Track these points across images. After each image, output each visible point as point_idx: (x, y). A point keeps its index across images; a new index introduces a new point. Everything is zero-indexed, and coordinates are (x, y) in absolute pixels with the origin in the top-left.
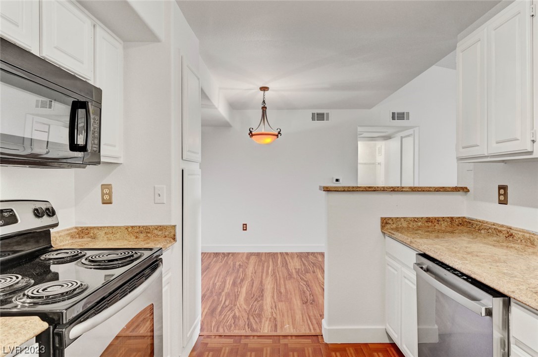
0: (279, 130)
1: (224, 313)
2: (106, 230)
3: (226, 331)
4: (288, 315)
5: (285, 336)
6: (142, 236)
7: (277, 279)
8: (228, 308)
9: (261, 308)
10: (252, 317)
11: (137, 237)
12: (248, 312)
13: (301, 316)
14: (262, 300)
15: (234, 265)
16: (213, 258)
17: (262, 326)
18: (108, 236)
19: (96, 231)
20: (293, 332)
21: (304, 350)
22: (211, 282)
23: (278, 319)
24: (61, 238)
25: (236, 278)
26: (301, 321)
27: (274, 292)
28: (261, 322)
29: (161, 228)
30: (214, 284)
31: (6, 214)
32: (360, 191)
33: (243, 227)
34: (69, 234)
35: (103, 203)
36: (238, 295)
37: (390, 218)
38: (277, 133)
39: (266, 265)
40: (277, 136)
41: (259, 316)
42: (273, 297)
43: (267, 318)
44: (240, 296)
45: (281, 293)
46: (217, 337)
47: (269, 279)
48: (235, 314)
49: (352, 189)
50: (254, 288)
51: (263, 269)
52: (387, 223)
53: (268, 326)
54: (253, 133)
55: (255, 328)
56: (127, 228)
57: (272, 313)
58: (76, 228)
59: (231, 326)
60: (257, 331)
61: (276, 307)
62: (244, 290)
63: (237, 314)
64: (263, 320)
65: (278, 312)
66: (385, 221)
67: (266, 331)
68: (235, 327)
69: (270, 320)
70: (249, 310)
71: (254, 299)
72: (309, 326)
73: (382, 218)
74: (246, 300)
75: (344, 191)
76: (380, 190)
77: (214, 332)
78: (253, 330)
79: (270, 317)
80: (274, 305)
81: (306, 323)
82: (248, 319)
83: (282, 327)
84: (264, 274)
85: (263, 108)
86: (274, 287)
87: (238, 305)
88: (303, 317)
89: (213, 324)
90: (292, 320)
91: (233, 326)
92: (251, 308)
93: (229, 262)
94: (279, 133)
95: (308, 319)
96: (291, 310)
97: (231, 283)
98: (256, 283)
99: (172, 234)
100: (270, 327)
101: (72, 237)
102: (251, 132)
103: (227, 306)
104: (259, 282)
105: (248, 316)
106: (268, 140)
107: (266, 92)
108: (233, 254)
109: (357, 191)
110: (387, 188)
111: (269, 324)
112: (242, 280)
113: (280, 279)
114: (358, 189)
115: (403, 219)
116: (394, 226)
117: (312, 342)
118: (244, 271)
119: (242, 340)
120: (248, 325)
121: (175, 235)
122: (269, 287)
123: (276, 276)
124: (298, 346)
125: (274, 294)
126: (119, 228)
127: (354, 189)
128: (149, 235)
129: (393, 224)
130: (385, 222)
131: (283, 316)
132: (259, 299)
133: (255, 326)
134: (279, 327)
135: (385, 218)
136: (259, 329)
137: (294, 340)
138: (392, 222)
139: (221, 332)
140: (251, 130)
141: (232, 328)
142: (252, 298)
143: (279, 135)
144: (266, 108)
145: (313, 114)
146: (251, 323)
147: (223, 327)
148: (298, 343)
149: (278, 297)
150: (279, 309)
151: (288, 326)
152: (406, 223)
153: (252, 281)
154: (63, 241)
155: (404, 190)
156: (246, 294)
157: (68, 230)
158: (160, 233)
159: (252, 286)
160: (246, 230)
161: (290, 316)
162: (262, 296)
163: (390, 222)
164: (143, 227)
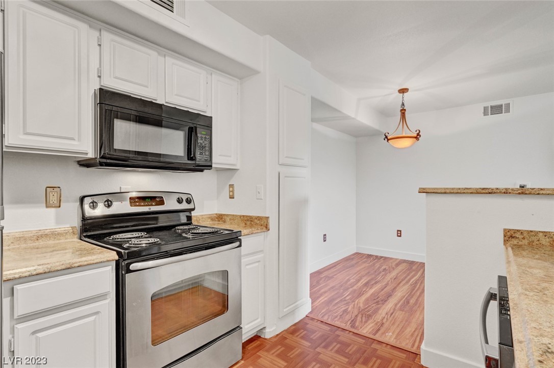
0: (418, 132)
1: (339, 305)
2: (230, 217)
3: (329, 320)
4: (399, 325)
5: (380, 342)
6: (248, 223)
7: (414, 289)
8: (345, 302)
9: (376, 311)
10: (361, 316)
11: (246, 224)
12: (361, 310)
13: (413, 330)
14: (383, 304)
15: (379, 268)
16: (364, 259)
17: (365, 325)
18: (231, 221)
19: (226, 217)
20: (392, 341)
21: (391, 361)
22: (348, 278)
23: (386, 325)
24: (203, 219)
25: (372, 279)
26: (410, 334)
27: (402, 299)
28: (366, 322)
29: (259, 218)
30: (349, 280)
31: (158, 199)
32: (468, 193)
33: (398, 233)
34: (210, 218)
35: (230, 198)
36: (363, 294)
37: (518, 231)
38: (415, 135)
39: (412, 274)
40: (416, 138)
41: (369, 317)
42: (396, 305)
43: (375, 321)
44: (364, 295)
45: (408, 302)
46: (319, 322)
47: (406, 287)
48: (348, 308)
49: (456, 191)
50: (382, 292)
51: (406, 277)
52: (512, 237)
53: (371, 328)
54: (389, 138)
55: (356, 325)
56: (240, 216)
57: (384, 318)
58: (216, 214)
59: (336, 317)
60: (356, 328)
61: (392, 314)
62: (372, 291)
63: (349, 309)
64: (369, 322)
65: (391, 319)
66: (508, 234)
67: (365, 332)
68: (339, 319)
69: (376, 324)
70: (363, 308)
71: (375, 301)
72: (415, 342)
73: (505, 230)
74: (367, 300)
75: (445, 193)
76: (500, 192)
77: (320, 318)
78: (353, 326)
79: (379, 321)
80: (391, 311)
81: (414, 338)
82: (356, 316)
83: (384, 333)
84: (404, 282)
85: (401, 110)
86: (405, 295)
87: (356, 302)
88: (415, 331)
89: (323, 311)
90: (401, 330)
91: (339, 317)
92: (366, 308)
93: (376, 265)
94: (418, 134)
95: (420, 335)
96: (407, 321)
97: (364, 283)
98: (388, 289)
99: (266, 223)
100: (372, 329)
101: (212, 220)
102: (386, 137)
103: (345, 300)
104: (393, 288)
105: (358, 314)
106: (406, 143)
107: (405, 94)
108: (386, 258)
109: (464, 193)
110: (512, 190)
111: (373, 326)
112: (376, 283)
113: (418, 290)
114: (464, 191)
115: (541, 234)
116: (526, 242)
117: (406, 357)
118: (386, 275)
119: (337, 331)
120: (352, 321)
121: (267, 225)
122: (399, 294)
123: (415, 287)
124: (388, 356)
125: (399, 302)
126: (236, 216)
127: (459, 191)
128: (252, 223)
129: (524, 238)
130: (510, 236)
131: (394, 324)
132: (380, 302)
133: (357, 324)
134: (380, 332)
135: (509, 230)
136: (360, 327)
137: (388, 349)
138: (521, 237)
139: (325, 319)
140: (387, 135)
141: (336, 319)
142: (375, 299)
143: (418, 136)
144: (405, 110)
145: (485, 109)
146: (356, 320)
147: (329, 316)
148: (389, 353)
149: (401, 306)
150: (394, 317)
151: (391, 334)
152: (548, 240)
153: (387, 285)
154: (205, 221)
155: (541, 192)
156: (372, 295)
157: (210, 215)
158: (259, 222)
159: (383, 290)
160: (400, 236)
161: (400, 327)
162: (386, 301)
163: (517, 236)
164: (249, 216)
